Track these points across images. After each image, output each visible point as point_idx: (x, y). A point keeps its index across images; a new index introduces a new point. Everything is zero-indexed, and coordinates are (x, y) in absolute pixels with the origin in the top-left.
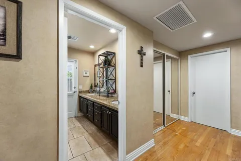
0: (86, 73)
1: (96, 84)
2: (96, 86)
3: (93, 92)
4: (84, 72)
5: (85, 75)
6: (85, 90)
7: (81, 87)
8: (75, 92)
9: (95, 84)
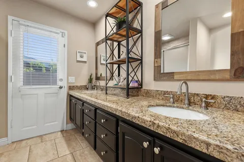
0: (82, 57)
1: (99, 75)
2: (98, 79)
3: (93, 88)
4: (78, 55)
5: (79, 59)
6: (79, 84)
7: (72, 80)
8: (61, 88)
9: (96, 74)
